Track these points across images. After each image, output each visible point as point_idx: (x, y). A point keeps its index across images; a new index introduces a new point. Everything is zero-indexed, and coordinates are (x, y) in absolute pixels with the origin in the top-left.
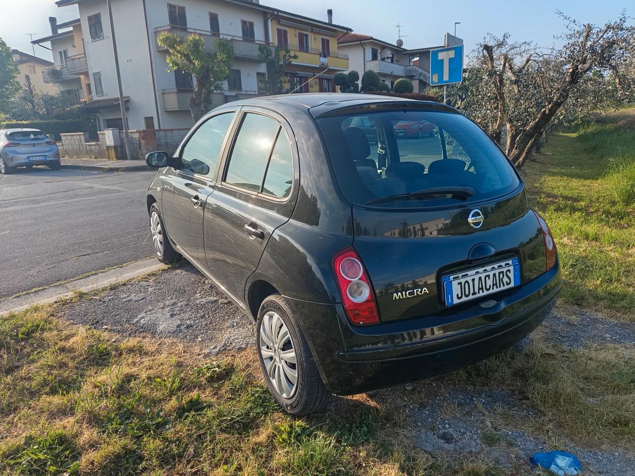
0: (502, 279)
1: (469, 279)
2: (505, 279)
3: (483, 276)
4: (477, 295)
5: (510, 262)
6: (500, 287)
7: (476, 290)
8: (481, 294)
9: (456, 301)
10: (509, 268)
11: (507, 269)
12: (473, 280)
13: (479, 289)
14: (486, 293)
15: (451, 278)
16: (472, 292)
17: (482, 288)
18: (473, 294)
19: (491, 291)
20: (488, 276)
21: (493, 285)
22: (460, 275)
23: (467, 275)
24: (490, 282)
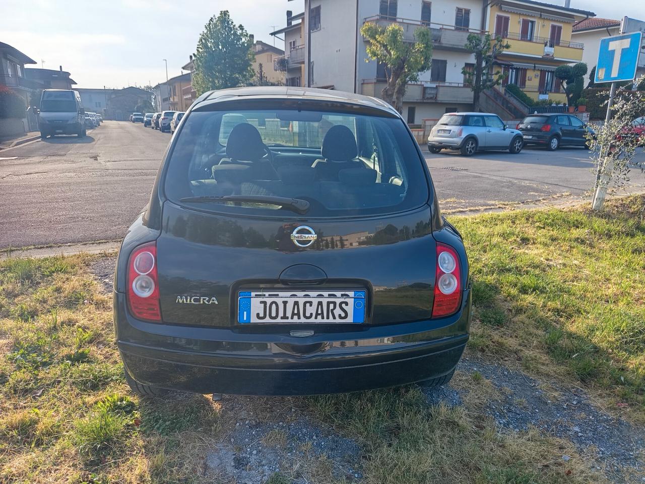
0: (332, 310)
1: (279, 301)
2: (338, 311)
3: (301, 301)
4: (290, 320)
5: (351, 294)
6: (328, 318)
7: (289, 314)
8: (295, 320)
9: (254, 320)
10: (347, 300)
11: (342, 300)
12: (285, 303)
13: (293, 314)
14: (303, 320)
15: (253, 294)
16: (281, 314)
17: (298, 314)
18: (282, 318)
19: (312, 320)
20: (311, 303)
21: (317, 314)
22: (267, 294)
23: (278, 295)
24: (311, 310)
